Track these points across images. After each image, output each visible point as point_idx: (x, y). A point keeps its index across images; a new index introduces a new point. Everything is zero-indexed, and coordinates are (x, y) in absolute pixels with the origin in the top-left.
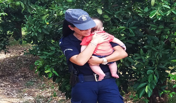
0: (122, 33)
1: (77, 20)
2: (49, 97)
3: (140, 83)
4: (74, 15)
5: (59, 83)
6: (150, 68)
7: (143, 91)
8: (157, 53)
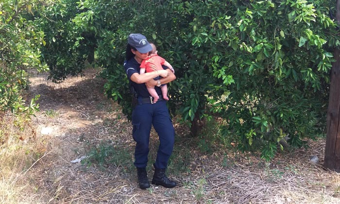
0: (171, 57)
1: (138, 43)
2: (114, 120)
3: (185, 107)
4: (136, 39)
5: (122, 105)
6: (193, 92)
7: (187, 115)
8: (198, 77)
